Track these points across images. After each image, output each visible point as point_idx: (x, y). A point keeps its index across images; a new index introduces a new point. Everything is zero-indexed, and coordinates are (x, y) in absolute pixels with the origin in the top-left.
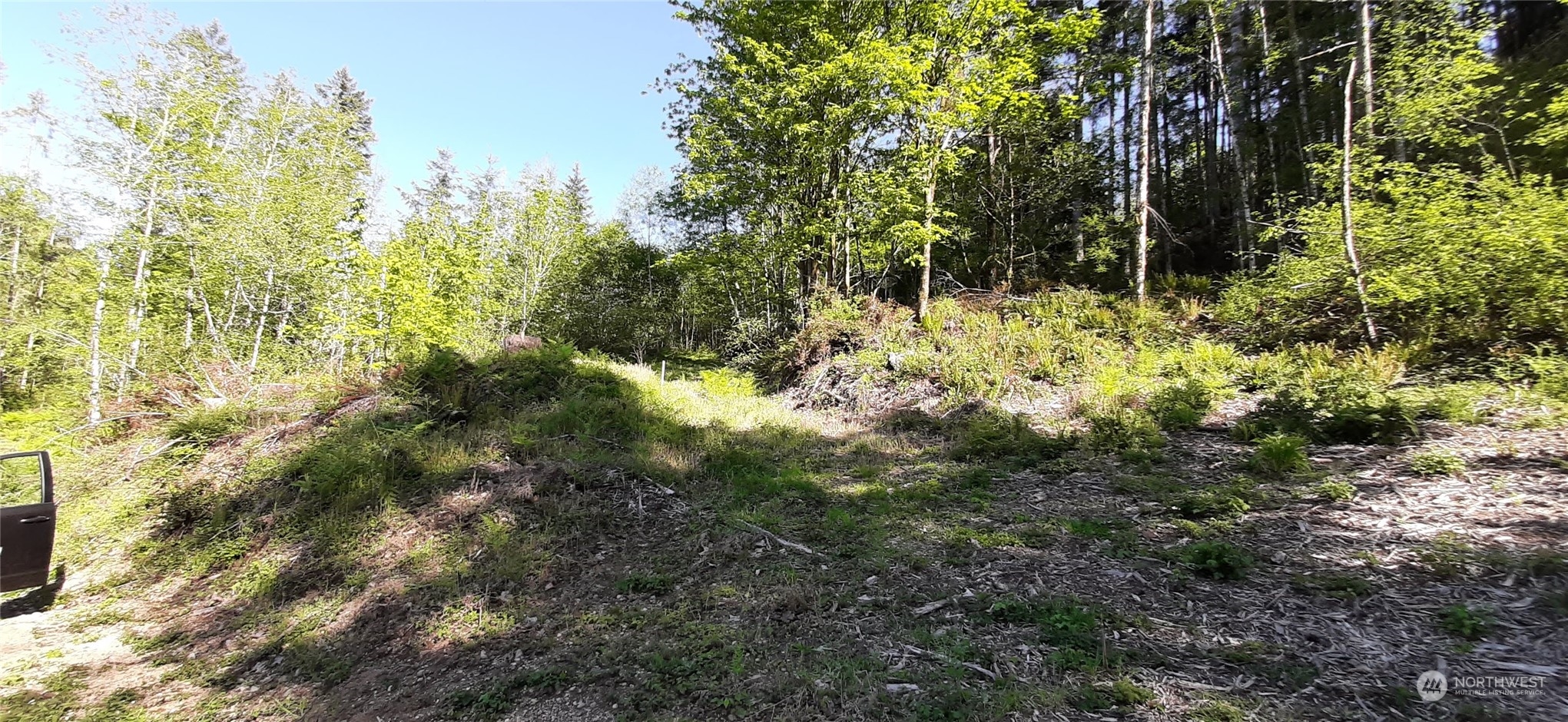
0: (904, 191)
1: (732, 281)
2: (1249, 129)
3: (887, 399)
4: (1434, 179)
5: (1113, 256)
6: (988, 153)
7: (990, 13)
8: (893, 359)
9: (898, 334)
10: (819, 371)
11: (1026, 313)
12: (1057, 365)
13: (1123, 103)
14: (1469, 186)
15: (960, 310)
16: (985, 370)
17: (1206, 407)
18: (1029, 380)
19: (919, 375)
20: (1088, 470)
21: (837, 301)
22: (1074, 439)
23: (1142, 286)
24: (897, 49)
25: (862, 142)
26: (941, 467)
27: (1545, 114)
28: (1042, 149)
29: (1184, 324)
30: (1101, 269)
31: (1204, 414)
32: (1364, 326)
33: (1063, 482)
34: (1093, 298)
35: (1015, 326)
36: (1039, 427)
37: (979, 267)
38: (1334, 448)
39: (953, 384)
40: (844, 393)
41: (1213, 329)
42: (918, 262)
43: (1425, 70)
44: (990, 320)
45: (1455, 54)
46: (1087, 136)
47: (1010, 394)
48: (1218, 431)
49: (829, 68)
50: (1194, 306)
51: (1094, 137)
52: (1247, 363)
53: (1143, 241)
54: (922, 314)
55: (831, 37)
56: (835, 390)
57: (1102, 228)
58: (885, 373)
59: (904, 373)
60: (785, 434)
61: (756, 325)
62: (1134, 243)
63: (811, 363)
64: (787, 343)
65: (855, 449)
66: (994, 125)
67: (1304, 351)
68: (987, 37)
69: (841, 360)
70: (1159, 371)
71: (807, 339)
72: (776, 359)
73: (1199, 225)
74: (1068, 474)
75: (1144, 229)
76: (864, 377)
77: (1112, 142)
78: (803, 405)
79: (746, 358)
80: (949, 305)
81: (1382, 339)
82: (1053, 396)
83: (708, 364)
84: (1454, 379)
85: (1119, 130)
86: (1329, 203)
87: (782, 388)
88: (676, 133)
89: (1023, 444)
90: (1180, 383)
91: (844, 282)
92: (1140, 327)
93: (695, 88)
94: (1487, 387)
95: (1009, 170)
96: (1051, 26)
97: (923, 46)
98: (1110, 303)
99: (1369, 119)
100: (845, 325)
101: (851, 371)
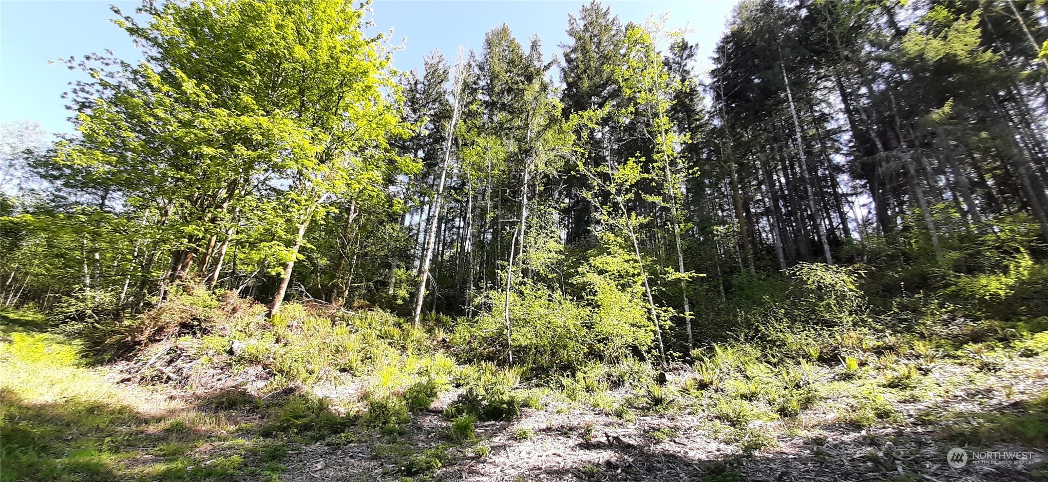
0: (281, 221)
1: (93, 251)
2: (479, 244)
3: (219, 380)
4: (539, 289)
5: (407, 296)
6: (349, 214)
7: (367, 137)
8: (235, 347)
9: (248, 325)
10: (160, 349)
11: (350, 323)
12: (359, 362)
13: (427, 212)
14: (549, 295)
15: (304, 313)
16: (308, 362)
17: (433, 396)
18: (338, 372)
19: (253, 361)
20: (359, 441)
21: (201, 291)
22: (356, 417)
23: (418, 316)
24: (302, 131)
25: (262, 178)
26: (246, 443)
27: (577, 271)
28: (381, 223)
29: (435, 343)
30: (400, 302)
31: (433, 401)
32: (508, 355)
33: (340, 452)
34: (392, 319)
35: (341, 329)
36: (336, 407)
37: (327, 285)
38: (486, 423)
39: (281, 371)
40: (179, 371)
41: (448, 347)
42: (279, 274)
43: (541, 241)
44: (324, 325)
45: (552, 237)
46: (407, 223)
47: (323, 381)
48: (437, 412)
49: (246, 120)
50: (441, 333)
51: (411, 225)
52: (458, 370)
53: (423, 291)
54: (273, 313)
55: (254, 102)
56: (170, 368)
57: (404, 277)
58: (225, 356)
59: (242, 358)
60: (94, 410)
61: (103, 297)
62: (418, 290)
63: (152, 340)
64: (133, 317)
65: (168, 427)
66: (356, 199)
67: (484, 365)
68: (362, 149)
69: (186, 342)
70: (416, 371)
71: (155, 319)
72: (115, 332)
73: (452, 287)
74: (346, 445)
75: (424, 284)
76: (204, 359)
77: (419, 231)
78: (129, 380)
79: (79, 326)
80: (296, 308)
81: (514, 363)
82: (352, 384)
83: (28, 326)
84: (537, 386)
85: (423, 225)
86: (503, 290)
87: (112, 361)
88: (77, 107)
89: (321, 422)
90: (424, 380)
91: (213, 276)
92: (412, 341)
93: (113, 82)
94: (547, 390)
95: (359, 228)
96: (398, 159)
97: (320, 137)
98: (400, 324)
99: (521, 255)
100: (200, 312)
101: (191, 352)
